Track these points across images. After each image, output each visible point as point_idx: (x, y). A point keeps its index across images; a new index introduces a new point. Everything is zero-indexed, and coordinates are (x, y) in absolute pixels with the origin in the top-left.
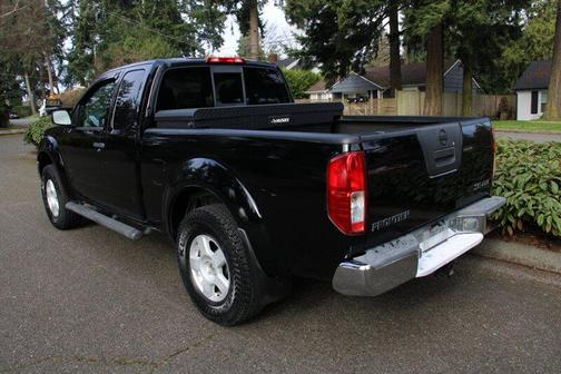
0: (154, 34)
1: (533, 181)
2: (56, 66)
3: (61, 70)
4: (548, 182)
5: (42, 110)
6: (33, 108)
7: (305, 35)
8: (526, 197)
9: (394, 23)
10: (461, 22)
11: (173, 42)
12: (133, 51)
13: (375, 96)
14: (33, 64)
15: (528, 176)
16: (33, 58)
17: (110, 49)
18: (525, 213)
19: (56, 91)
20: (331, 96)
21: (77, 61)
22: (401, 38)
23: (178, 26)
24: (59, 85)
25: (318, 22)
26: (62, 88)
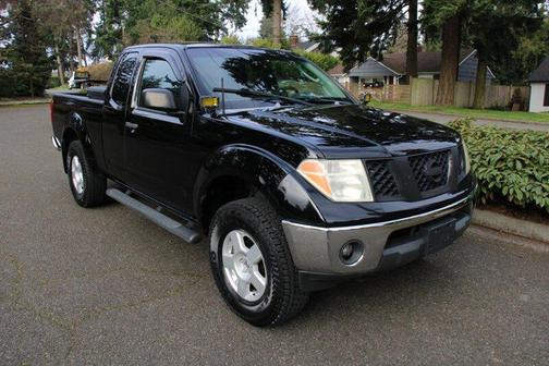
0: (180, 12)
1: (502, 160)
2: (85, 40)
3: (89, 44)
4: (514, 161)
5: (71, 81)
6: (62, 80)
7: (326, 21)
8: (495, 172)
9: (413, 11)
10: (476, 15)
11: (198, 21)
12: (160, 28)
13: (391, 82)
14: (64, 37)
15: (498, 156)
16: (64, 32)
17: (138, 26)
18: (494, 186)
19: (84, 65)
20: (348, 80)
21: (106, 36)
22: (419, 26)
23: (204, 5)
24: (87, 58)
25: (339, 8)
26: (90, 61)
